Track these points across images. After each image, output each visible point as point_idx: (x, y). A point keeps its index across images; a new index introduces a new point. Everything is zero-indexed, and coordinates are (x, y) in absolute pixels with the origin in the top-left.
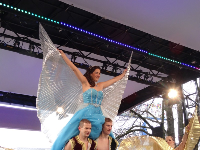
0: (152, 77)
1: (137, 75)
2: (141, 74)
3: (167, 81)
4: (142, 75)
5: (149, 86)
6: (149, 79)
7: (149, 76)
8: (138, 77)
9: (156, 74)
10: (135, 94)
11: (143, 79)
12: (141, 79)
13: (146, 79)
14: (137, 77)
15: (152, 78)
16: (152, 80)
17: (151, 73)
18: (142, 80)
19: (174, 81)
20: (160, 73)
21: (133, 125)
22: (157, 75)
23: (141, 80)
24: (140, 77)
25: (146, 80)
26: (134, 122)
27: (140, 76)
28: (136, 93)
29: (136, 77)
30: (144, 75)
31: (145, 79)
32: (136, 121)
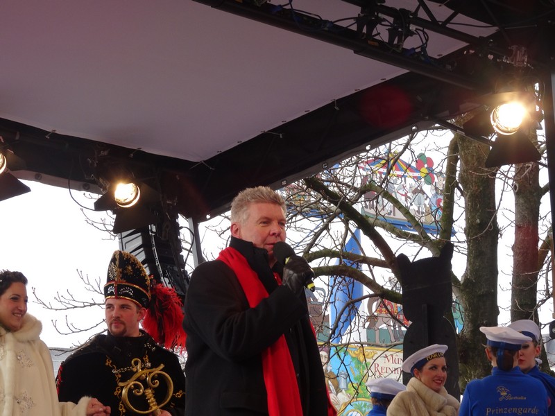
0: (424, 33)
1: (358, 20)
2: (380, 15)
3: (491, 57)
4: (380, 21)
5: (405, 71)
6: (411, 43)
7: (413, 27)
8: (365, 30)
9: (443, 20)
10: (337, 108)
11: (386, 39)
12: (376, 37)
13: (396, 42)
14: (360, 28)
15: (427, 40)
16: (423, 47)
17: (422, 14)
18: (381, 43)
19: (521, 58)
20: (461, 18)
21: (311, 246)
22: (448, 26)
23: (376, 44)
24: (370, 30)
25: (398, 46)
26: (317, 235)
27: (371, 26)
28: (340, 101)
29: (354, 28)
30: (391, 20)
31: (391, 38)
32: (325, 232)
